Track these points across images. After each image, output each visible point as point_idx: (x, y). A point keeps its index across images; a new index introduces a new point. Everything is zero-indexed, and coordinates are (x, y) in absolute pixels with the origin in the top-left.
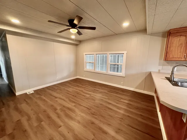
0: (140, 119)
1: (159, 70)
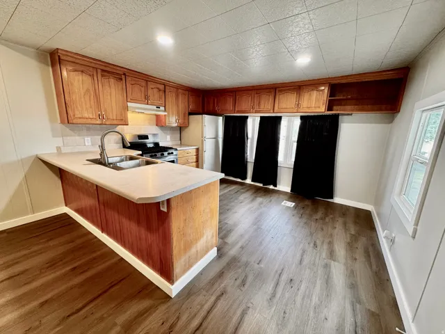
0: (78, 280)
1: (58, 149)
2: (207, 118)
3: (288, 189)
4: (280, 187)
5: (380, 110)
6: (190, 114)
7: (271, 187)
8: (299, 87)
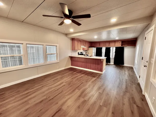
2: (93, 48)
3: (113, 64)
4: (111, 63)
5: (132, 46)
6: (89, 47)
7: (109, 63)
8: (115, 41)
